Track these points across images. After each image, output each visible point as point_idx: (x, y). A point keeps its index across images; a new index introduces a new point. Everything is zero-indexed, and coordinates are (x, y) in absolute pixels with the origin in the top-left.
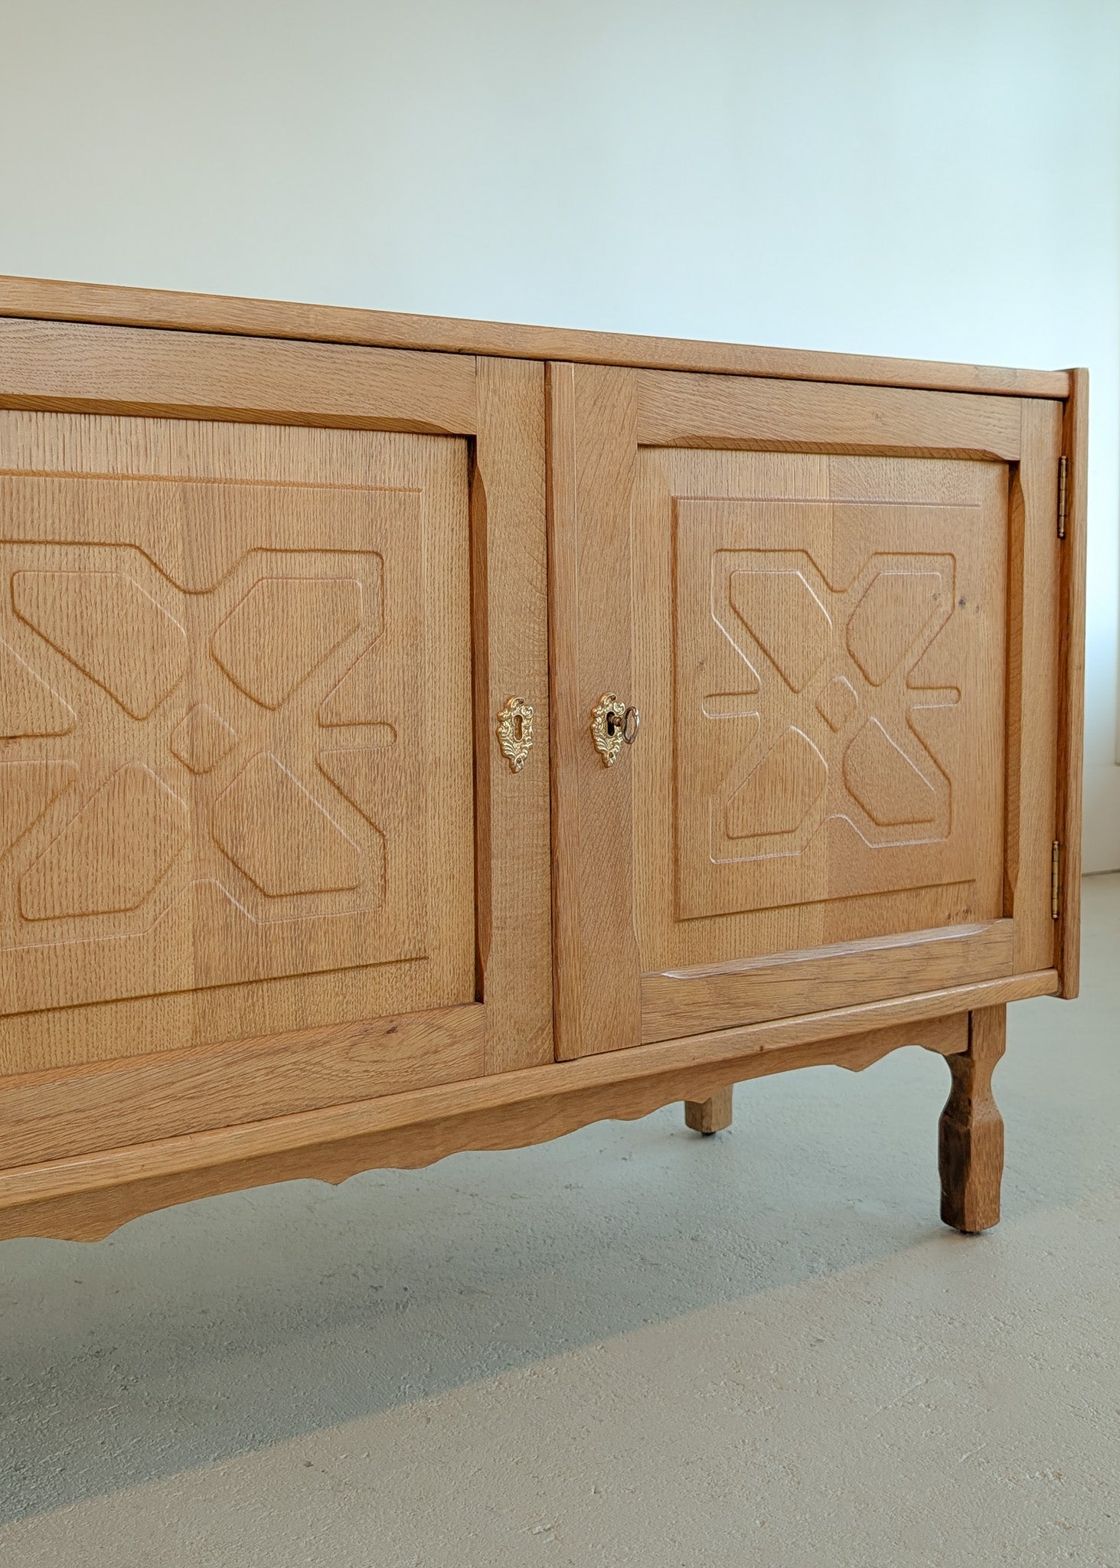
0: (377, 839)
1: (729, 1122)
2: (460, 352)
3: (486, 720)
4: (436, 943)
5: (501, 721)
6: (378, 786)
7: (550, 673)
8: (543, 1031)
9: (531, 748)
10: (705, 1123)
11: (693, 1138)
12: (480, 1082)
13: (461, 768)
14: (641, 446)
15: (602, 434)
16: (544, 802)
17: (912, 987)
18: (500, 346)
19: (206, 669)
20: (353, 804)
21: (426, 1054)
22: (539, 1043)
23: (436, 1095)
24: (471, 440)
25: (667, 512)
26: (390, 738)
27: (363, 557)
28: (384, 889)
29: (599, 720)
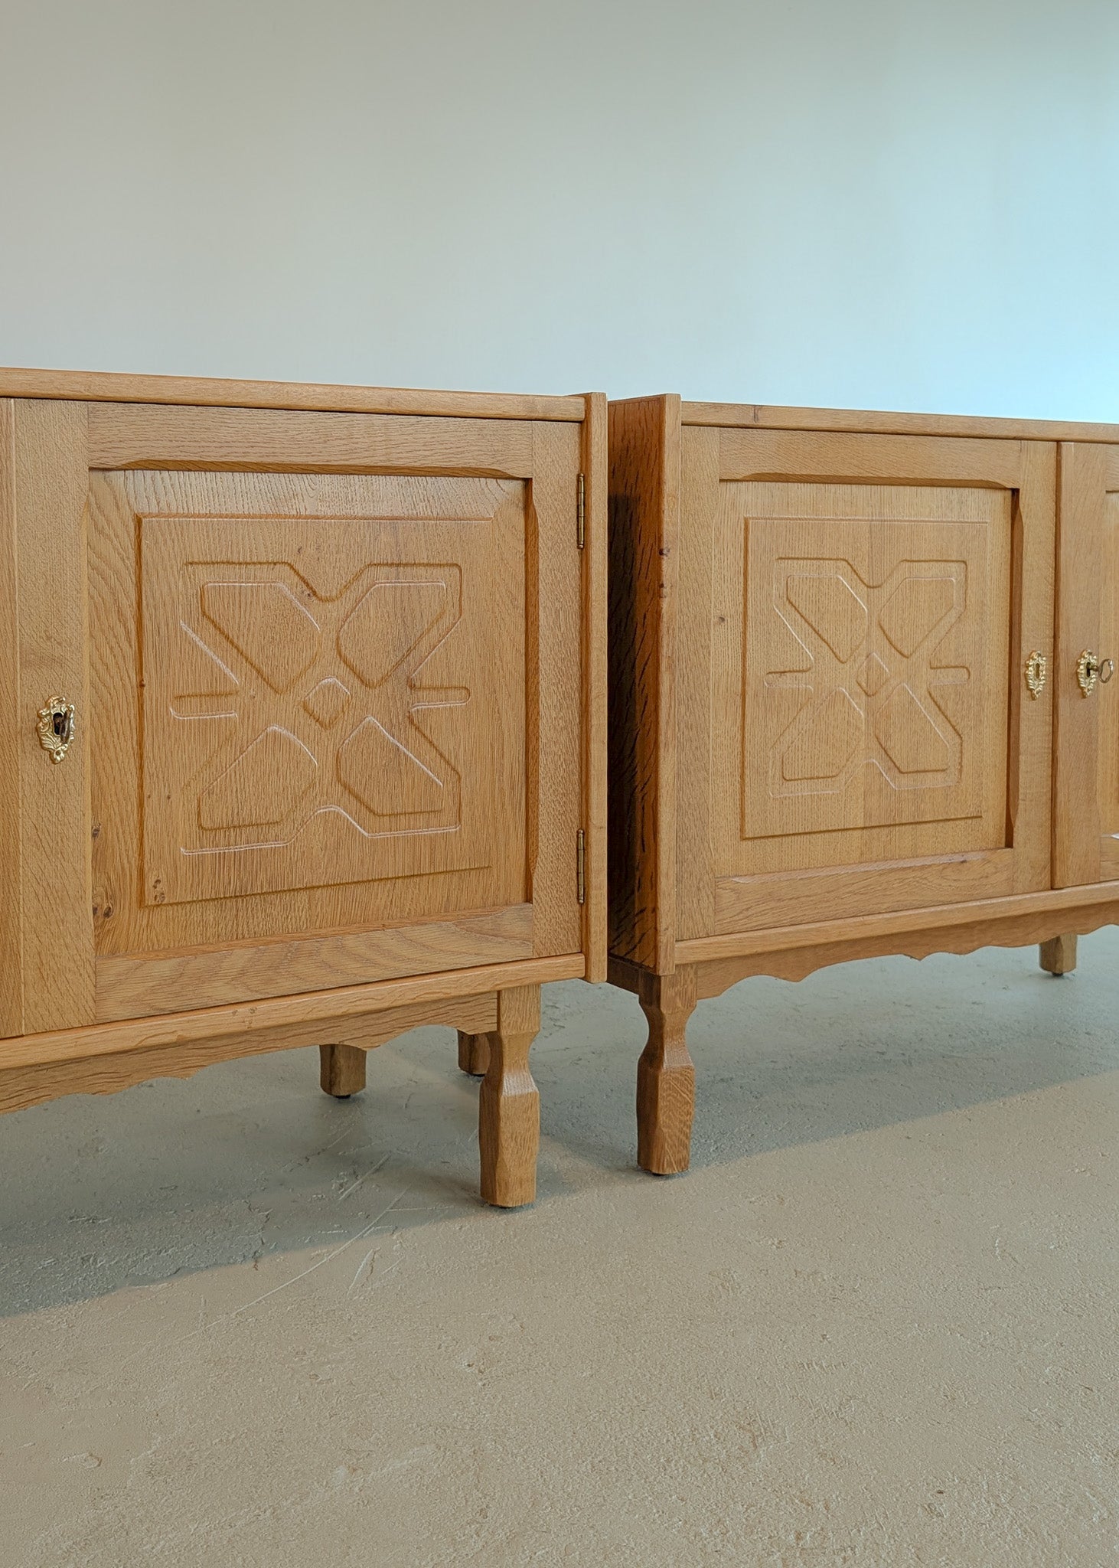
0: (958, 740)
1: (1074, 967)
2: (1014, 439)
3: (1019, 665)
4: (985, 808)
5: (1027, 666)
6: (959, 706)
7: (1055, 637)
8: (1045, 868)
9: (1043, 685)
10: (1058, 966)
11: (1048, 977)
12: (1012, 898)
13: (1002, 697)
14: (1107, 492)
15: (1086, 485)
16: (1049, 719)
18: (1036, 434)
19: (876, 632)
20: (946, 717)
21: (982, 878)
22: (1043, 876)
23: (988, 904)
24: (1015, 492)
26: (966, 676)
27: (956, 564)
28: (961, 771)
29: (1082, 667)
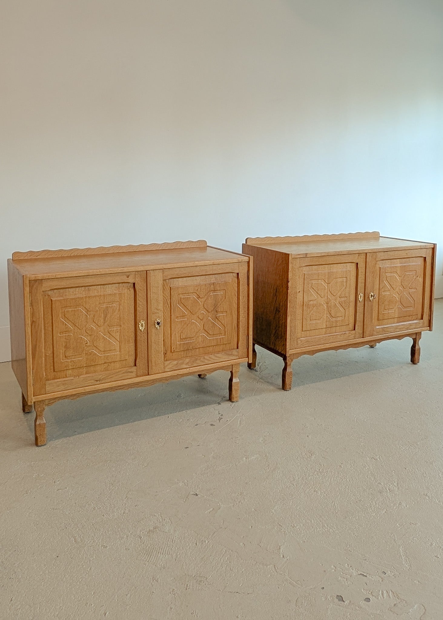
0: (345, 311)
4: (350, 323)
5: (359, 296)
6: (345, 304)
7: (365, 290)
9: (362, 299)
12: (355, 340)
13: (354, 302)
14: (377, 261)
15: (372, 260)
16: (363, 306)
17: (408, 329)
18: (361, 252)
19: (329, 292)
20: (343, 307)
21: (349, 336)
22: (362, 335)
23: (349, 341)
24: (358, 263)
25: (379, 269)
26: (347, 298)
27: (345, 278)
28: (345, 316)
29: (370, 296)
